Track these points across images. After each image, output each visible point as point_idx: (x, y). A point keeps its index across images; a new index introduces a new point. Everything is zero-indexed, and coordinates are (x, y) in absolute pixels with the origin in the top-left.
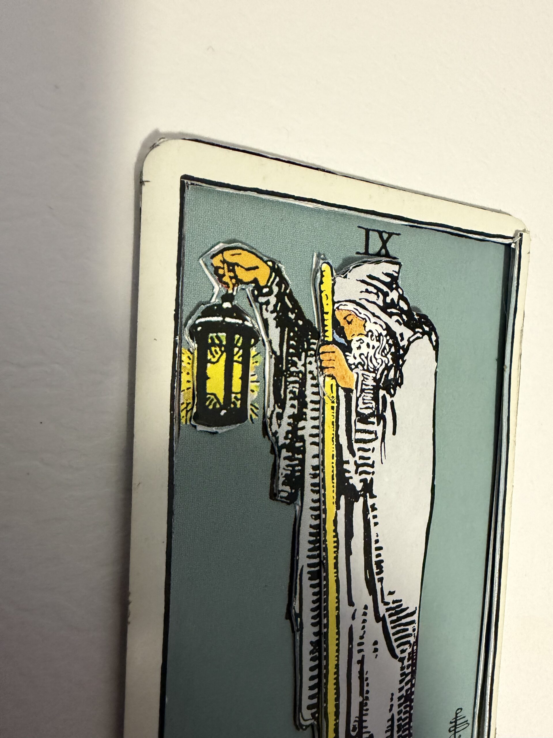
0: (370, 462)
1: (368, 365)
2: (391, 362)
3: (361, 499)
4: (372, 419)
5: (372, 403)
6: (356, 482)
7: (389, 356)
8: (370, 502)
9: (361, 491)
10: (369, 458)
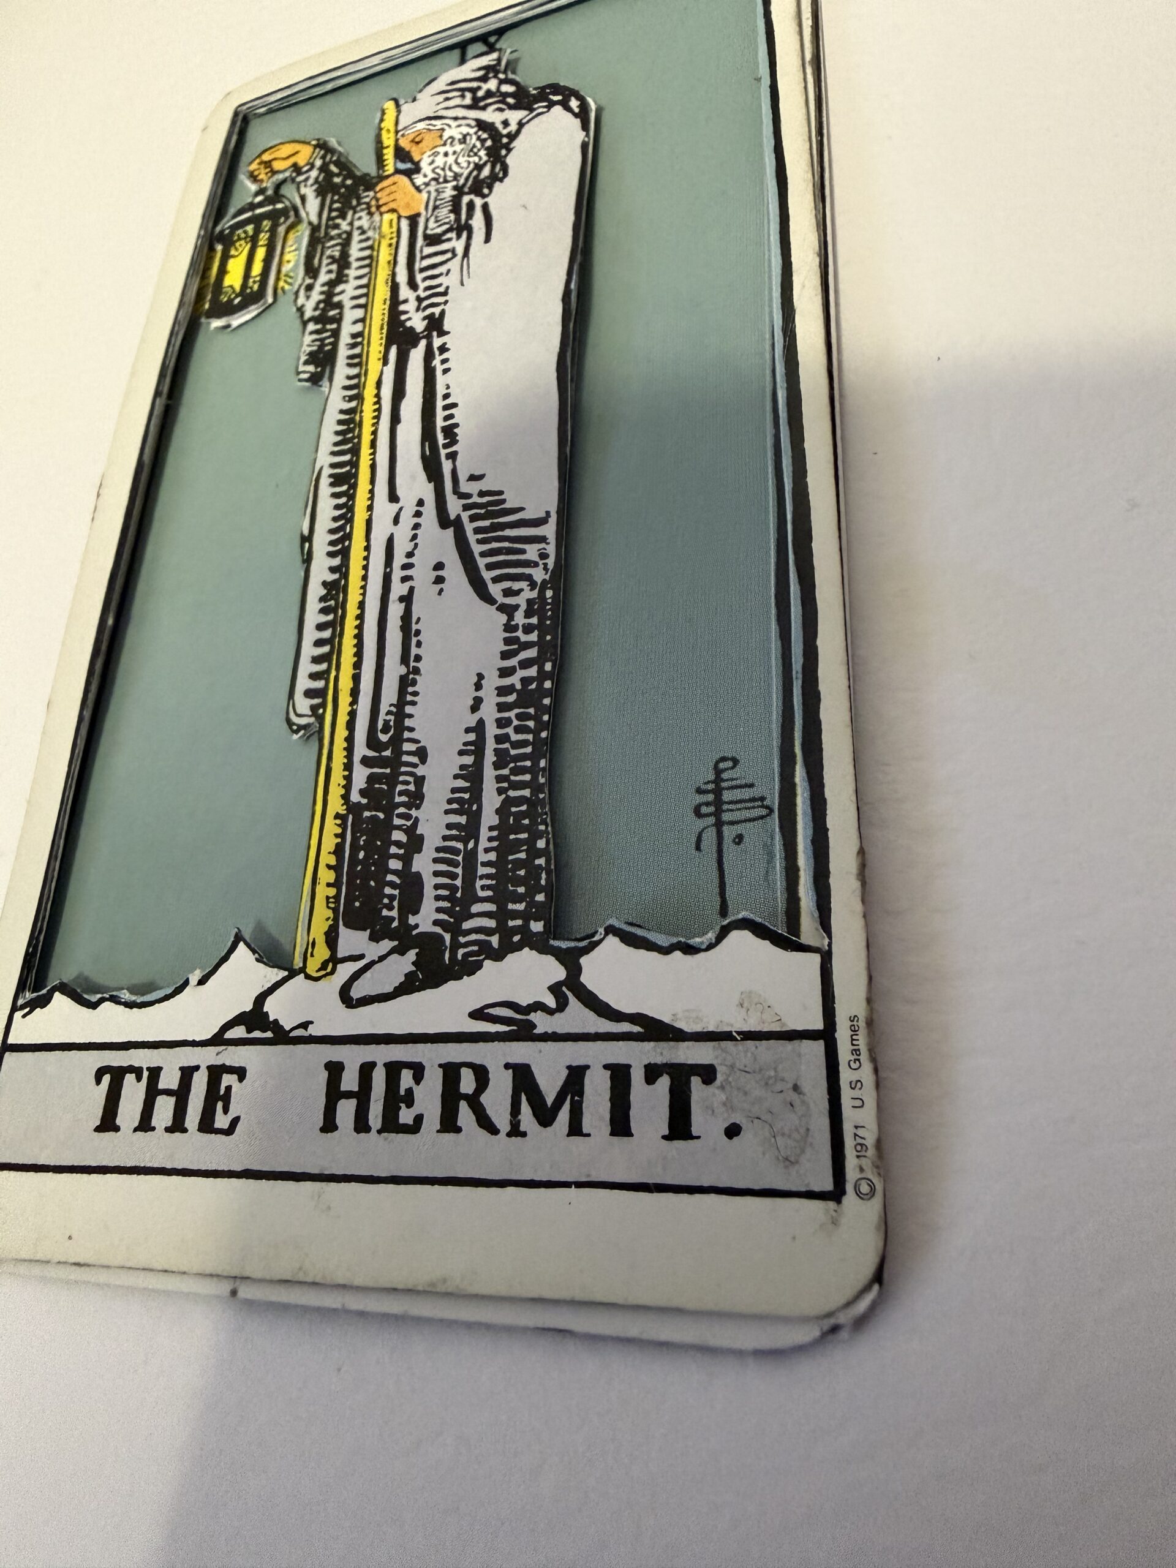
0: (441, 289)
1: (445, 176)
2: (485, 158)
3: (423, 343)
4: (449, 235)
5: (449, 217)
6: (417, 322)
7: (482, 153)
8: (437, 342)
9: (422, 332)
10: (440, 285)
